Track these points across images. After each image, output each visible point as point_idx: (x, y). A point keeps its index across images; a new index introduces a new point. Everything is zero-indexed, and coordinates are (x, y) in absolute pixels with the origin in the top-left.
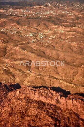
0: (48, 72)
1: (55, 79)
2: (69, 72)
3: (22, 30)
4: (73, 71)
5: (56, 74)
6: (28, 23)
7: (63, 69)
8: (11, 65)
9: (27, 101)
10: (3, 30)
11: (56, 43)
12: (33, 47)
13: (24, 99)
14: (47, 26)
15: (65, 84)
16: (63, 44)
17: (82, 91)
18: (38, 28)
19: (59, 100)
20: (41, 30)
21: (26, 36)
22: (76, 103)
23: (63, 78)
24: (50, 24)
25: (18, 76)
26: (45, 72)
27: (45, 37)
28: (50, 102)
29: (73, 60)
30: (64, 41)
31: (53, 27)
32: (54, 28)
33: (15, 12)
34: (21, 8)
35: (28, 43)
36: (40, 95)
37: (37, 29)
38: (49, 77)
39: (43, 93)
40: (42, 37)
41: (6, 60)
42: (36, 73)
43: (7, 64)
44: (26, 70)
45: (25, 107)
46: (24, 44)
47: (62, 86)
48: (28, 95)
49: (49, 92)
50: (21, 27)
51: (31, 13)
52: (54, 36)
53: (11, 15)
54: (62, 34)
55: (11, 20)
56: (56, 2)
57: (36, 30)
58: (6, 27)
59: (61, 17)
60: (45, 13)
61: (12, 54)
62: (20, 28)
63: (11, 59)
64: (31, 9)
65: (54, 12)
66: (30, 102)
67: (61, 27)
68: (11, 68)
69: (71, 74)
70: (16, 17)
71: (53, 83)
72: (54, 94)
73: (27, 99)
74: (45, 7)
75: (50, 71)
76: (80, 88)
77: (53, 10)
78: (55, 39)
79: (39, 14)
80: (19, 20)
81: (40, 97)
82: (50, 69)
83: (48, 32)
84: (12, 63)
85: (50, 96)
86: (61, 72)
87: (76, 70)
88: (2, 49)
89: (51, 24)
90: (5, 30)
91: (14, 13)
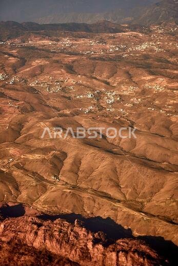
0: (97, 182)
1: (105, 200)
2: (142, 184)
3: (73, 85)
4: (152, 183)
5: (112, 186)
6: (92, 69)
7: (130, 177)
8: (18, 163)
9: (14, 248)
10: (32, 85)
11: (139, 115)
12: (83, 122)
13: (9, 243)
14: (130, 77)
15: (125, 212)
16: (152, 119)
17: (161, 230)
18: (109, 80)
19: (90, 251)
20: (115, 85)
21: (78, 97)
22: (124, 260)
23: (127, 196)
24: (140, 71)
25: (27, 188)
26: (90, 181)
27: (118, 102)
28: (66, 255)
29: (165, 155)
30: (156, 111)
31: (143, 78)
32: (144, 82)
33: (72, 45)
34: (88, 37)
35: (77, 113)
36: (47, 237)
37: (108, 83)
38: (93, 194)
39: (56, 233)
40: (113, 100)
41: (12, 151)
42: (68, 182)
43: (11, 160)
44: (48, 175)
45: (5, 262)
46: (66, 115)
47: (116, 216)
48: (21, 235)
49: (72, 230)
50: (73, 78)
51: (108, 46)
52: (139, 100)
53: (63, 51)
54: (159, 95)
55: (57, 62)
56: (175, 24)
57: (103, 84)
58: (41, 78)
59: (171, 57)
60: (137, 48)
61: (30, 137)
62: (70, 80)
63: (24, 150)
64: (110, 38)
65: (158, 45)
66: (21, 251)
67: (161, 79)
68: (16, 169)
69: (146, 189)
70: (68, 57)
71: (100, 209)
72: (82, 236)
73: (16, 244)
74: (141, 35)
75: (101, 179)
76: (157, 222)
77: (157, 40)
78: (139, 105)
79: (124, 50)
80: (74, 62)
81: (47, 241)
82: (103, 176)
83: (128, 90)
84: (22, 157)
85: (71, 239)
86: (126, 184)
87: (160, 181)
88: (14, 125)
89: (140, 73)
90: (37, 84)
91: (70, 47)
